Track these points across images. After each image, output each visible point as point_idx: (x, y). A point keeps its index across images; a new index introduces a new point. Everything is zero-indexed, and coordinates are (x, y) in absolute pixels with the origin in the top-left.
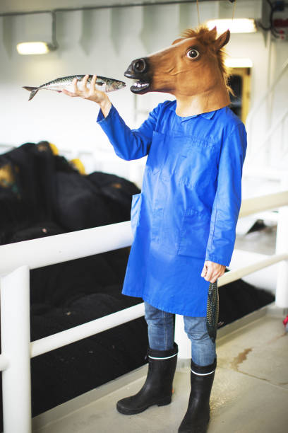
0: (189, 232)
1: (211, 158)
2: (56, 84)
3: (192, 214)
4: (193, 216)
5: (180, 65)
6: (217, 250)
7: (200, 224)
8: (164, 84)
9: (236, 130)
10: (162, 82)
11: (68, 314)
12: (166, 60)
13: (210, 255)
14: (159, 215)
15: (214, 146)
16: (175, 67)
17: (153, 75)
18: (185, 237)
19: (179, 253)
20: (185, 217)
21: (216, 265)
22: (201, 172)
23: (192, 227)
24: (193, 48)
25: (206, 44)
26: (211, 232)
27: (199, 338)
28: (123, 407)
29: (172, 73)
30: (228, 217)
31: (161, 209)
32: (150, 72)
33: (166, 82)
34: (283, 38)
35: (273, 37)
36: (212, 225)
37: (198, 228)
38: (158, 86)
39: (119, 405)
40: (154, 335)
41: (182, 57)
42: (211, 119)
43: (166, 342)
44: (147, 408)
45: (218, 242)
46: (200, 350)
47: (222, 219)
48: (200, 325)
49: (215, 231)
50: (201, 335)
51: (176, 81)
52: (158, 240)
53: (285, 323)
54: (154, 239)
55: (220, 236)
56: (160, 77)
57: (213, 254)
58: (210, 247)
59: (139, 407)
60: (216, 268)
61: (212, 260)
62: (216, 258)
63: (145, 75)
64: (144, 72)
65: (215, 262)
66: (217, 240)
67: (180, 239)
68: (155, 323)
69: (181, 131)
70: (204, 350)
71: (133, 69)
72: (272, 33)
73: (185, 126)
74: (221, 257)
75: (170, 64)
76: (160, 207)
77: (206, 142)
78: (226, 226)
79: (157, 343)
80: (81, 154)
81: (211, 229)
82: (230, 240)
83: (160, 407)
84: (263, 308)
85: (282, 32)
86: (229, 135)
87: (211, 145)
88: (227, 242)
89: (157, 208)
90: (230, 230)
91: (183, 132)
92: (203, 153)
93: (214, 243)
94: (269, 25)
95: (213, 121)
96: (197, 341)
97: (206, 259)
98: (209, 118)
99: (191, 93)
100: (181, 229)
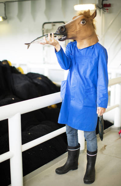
0: (87, 96)
1: (95, 64)
2: (38, 40)
3: (88, 88)
4: (89, 89)
5: (78, 27)
6: (102, 102)
7: (92, 93)
8: (72, 36)
9: (103, 52)
10: (72, 35)
11: (29, 134)
12: (72, 26)
13: (99, 105)
14: (74, 89)
15: (95, 59)
16: (76, 28)
17: (67, 32)
18: (86, 98)
19: (84, 105)
20: (86, 90)
21: (102, 108)
22: (91, 70)
23: (88, 93)
24: (83, 20)
25: (88, 18)
26: (98, 95)
27: (91, 140)
28: (58, 171)
29: (75, 31)
30: (105, 88)
31: (75, 87)
32: (66, 32)
33: (73, 35)
34: (108, 12)
35: (103, 12)
36: (98, 92)
37: (91, 94)
38: (70, 37)
39: (57, 170)
40: (70, 141)
41: (79, 24)
42: (93, 48)
43: (75, 143)
44: (68, 171)
45: (101, 99)
46: (91, 145)
47: (102, 89)
48: (91, 135)
49: (99, 94)
50: (92, 139)
51: (77, 34)
52: (74, 100)
53: (119, 133)
54: (72, 100)
55: (102, 96)
56: (71, 33)
57: (100, 104)
58: (98, 101)
59: (65, 171)
60: (103, 109)
61: (100, 106)
62: (102, 105)
63: (65, 33)
64: (64, 32)
65: (102, 107)
66: (101, 98)
67: (84, 99)
68: (71, 135)
69: (80, 54)
70: (93, 145)
71: (59, 31)
72: (103, 10)
73: (82, 52)
74: (104, 105)
75: (74, 27)
76: (75, 86)
77: (92, 58)
78: (104, 92)
79: (72, 144)
80: (20, 65)
81: (97, 94)
82: (106, 97)
83: (74, 171)
84: (109, 128)
85: (107, 9)
86: (101, 54)
87: (94, 59)
88: (105, 98)
89: (73, 87)
90: (106, 93)
91: (81, 55)
92: (91, 62)
93: (100, 99)
94: (101, 6)
95: (94, 49)
96: (90, 141)
97: (97, 106)
98: (92, 48)
99: (83, 38)
100: (84, 95)
